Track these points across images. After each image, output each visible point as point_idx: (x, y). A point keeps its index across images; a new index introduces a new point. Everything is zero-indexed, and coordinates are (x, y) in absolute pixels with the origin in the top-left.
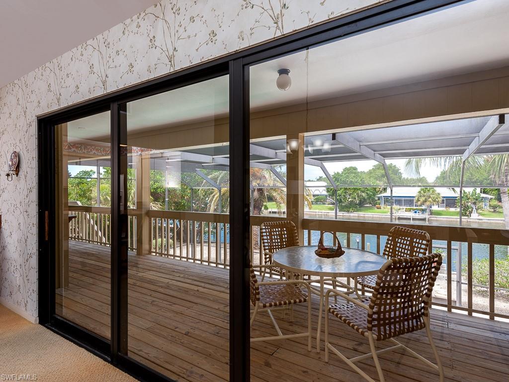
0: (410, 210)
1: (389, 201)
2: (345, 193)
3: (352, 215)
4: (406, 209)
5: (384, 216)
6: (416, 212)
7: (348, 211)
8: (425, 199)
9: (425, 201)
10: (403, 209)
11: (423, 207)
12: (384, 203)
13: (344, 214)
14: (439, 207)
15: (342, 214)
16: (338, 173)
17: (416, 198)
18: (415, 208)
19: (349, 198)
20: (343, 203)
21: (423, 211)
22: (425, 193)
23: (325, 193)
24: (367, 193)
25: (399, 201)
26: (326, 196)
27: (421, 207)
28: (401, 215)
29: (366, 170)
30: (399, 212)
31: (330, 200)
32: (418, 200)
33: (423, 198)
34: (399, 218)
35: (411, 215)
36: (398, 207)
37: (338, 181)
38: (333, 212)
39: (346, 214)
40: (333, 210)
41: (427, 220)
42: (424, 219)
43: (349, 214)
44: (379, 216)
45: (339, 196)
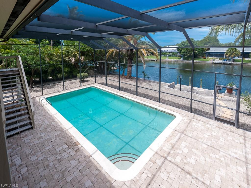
0: (221, 59)
1: (210, 55)
2: (187, 51)
3: (190, 61)
4: (220, 59)
5: (207, 62)
6: (225, 60)
7: (188, 60)
8: (231, 54)
9: (231, 55)
10: (218, 59)
11: (229, 58)
12: (208, 56)
13: (186, 61)
14: (239, 58)
15: (185, 61)
16: (184, 42)
17: (226, 53)
18: (224, 58)
19: (189, 54)
20: (185, 55)
21: (229, 60)
22: (231, 50)
23: (177, 51)
24: (198, 51)
25: (216, 55)
26: (178, 52)
27: (228, 58)
28: (216, 62)
29: (200, 40)
30: (215, 60)
31: (179, 54)
32: (227, 54)
33: (230, 53)
34: (215, 63)
35: (222, 62)
36: (215, 58)
37: (183, 46)
38: (180, 60)
39: (187, 61)
40: (180, 59)
41: (231, 64)
42: (230, 64)
43: (188, 61)
44: (204, 62)
45: (184, 52)
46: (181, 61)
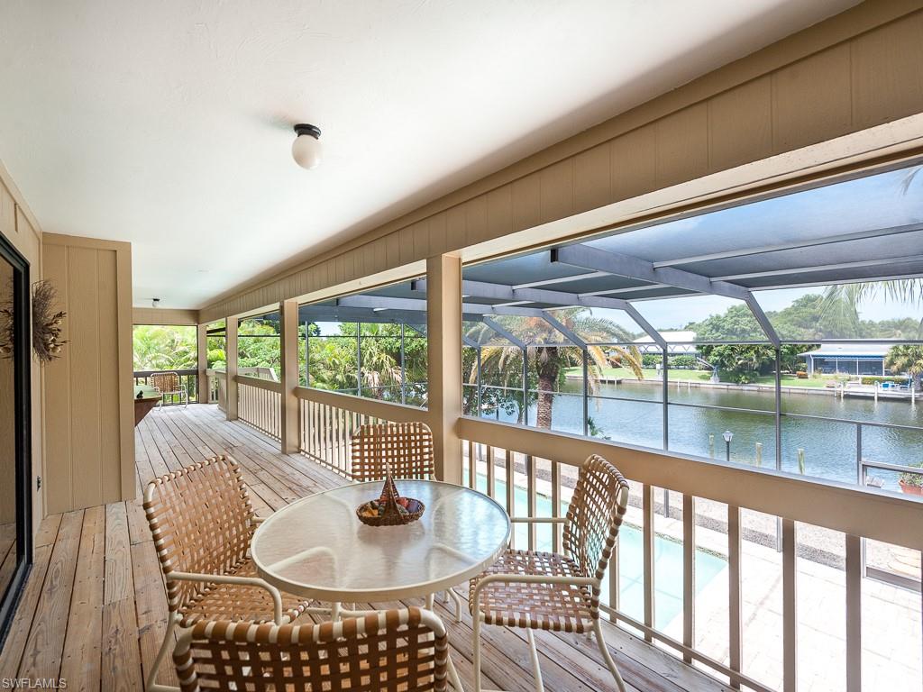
0: (871, 382)
1: (823, 364)
2: (732, 349)
3: (746, 388)
4: (864, 379)
5: (813, 392)
6: (886, 386)
7: (737, 382)
8: (909, 360)
9: (909, 364)
10: (857, 379)
11: (905, 376)
12: (815, 368)
13: (730, 387)
15: (725, 387)
16: (718, 317)
17: (888, 359)
18: (884, 377)
19: (739, 359)
20: (726, 366)
21: (904, 383)
22: (908, 348)
23: (692, 349)
25: (848, 365)
26: (697, 355)
27: (897, 377)
28: (851, 390)
29: (779, 309)
30: (847, 385)
31: (702, 362)
32: (892, 363)
33: (904, 360)
34: (847, 397)
35: (876, 390)
36: (846, 375)
37: (717, 331)
38: (709, 382)
39: (733, 386)
40: (708, 378)
41: (913, 401)
42: (907, 400)
43: (741, 388)
44: (803, 391)
45: (721, 355)
46: (711, 386)
